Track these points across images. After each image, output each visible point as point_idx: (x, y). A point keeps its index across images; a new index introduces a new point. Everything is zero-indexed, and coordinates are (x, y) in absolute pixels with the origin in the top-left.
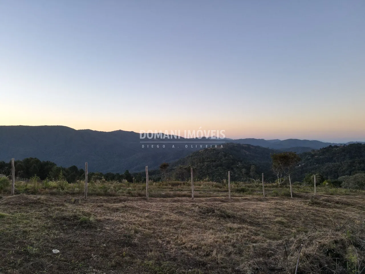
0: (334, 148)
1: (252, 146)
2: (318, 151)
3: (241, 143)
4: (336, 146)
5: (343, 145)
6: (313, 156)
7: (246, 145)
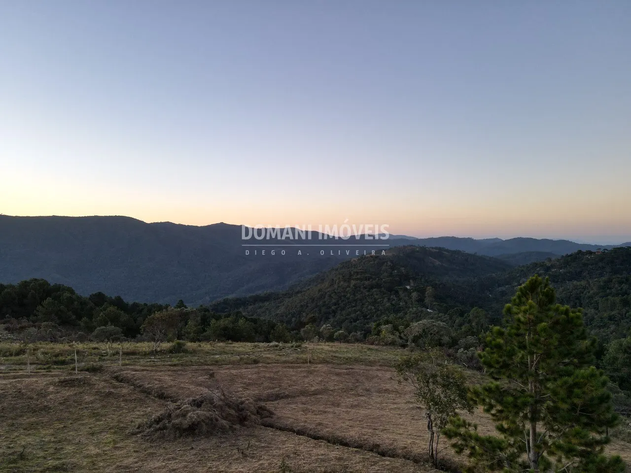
0: (586, 255)
1: (447, 251)
2: (558, 260)
3: (428, 245)
4: (590, 253)
5: (602, 250)
6: (548, 269)
7: (436, 248)
